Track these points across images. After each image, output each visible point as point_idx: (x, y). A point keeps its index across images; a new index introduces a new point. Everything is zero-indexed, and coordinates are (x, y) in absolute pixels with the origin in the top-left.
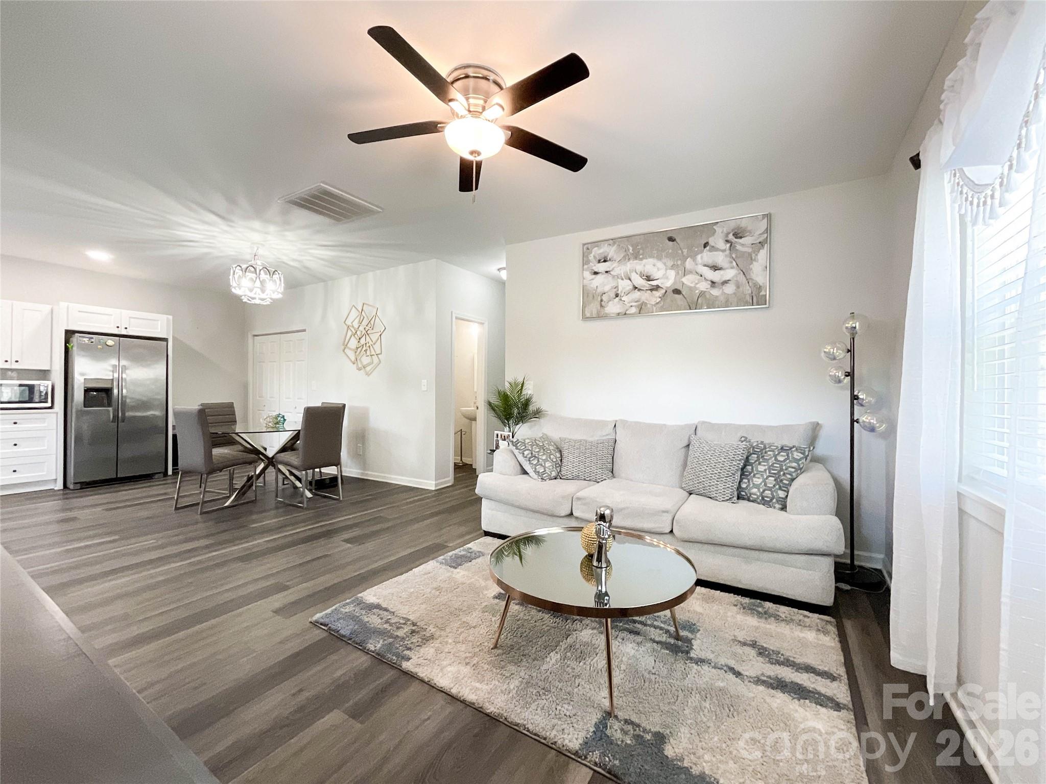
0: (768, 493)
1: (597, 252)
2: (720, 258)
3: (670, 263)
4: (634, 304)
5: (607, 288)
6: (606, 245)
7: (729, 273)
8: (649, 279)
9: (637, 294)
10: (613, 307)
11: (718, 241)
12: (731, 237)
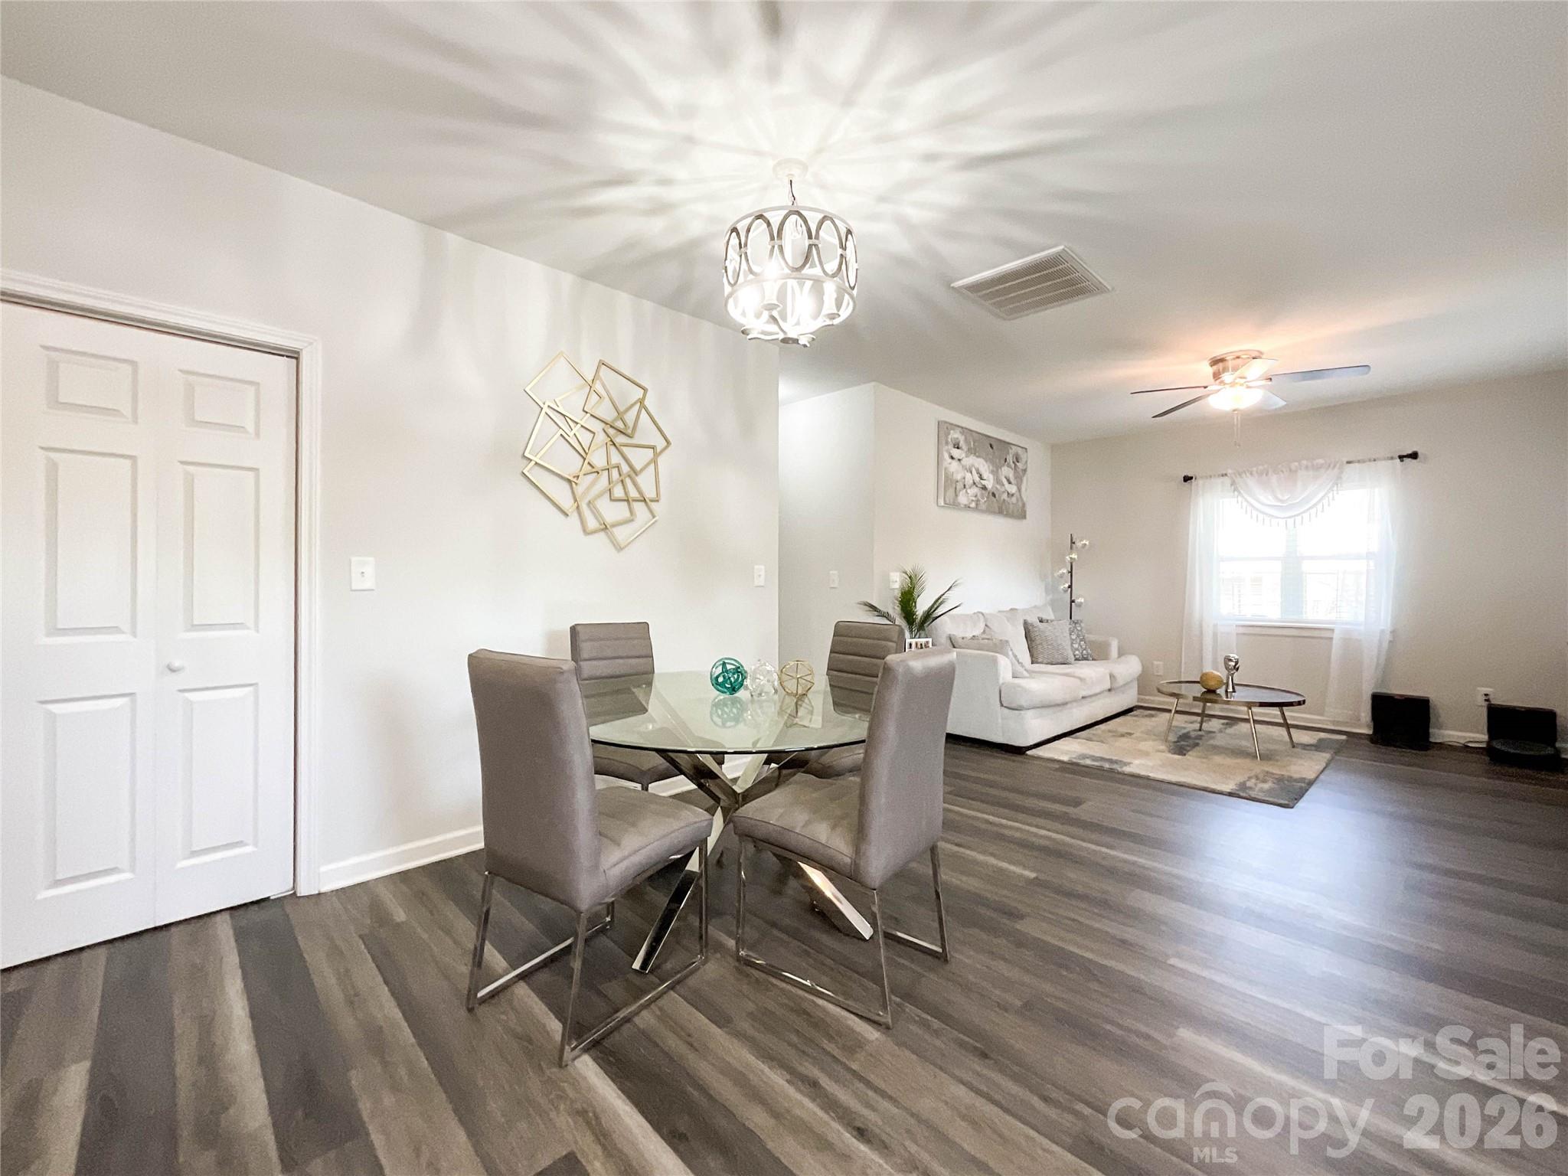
0: (1084, 652)
1: (955, 435)
2: (1011, 477)
3: (991, 468)
4: (974, 499)
5: (959, 477)
6: (958, 431)
7: (1013, 489)
8: (981, 478)
9: (974, 490)
10: (963, 499)
11: (1010, 459)
12: (1015, 460)
